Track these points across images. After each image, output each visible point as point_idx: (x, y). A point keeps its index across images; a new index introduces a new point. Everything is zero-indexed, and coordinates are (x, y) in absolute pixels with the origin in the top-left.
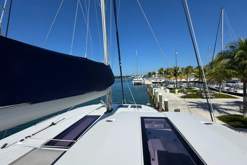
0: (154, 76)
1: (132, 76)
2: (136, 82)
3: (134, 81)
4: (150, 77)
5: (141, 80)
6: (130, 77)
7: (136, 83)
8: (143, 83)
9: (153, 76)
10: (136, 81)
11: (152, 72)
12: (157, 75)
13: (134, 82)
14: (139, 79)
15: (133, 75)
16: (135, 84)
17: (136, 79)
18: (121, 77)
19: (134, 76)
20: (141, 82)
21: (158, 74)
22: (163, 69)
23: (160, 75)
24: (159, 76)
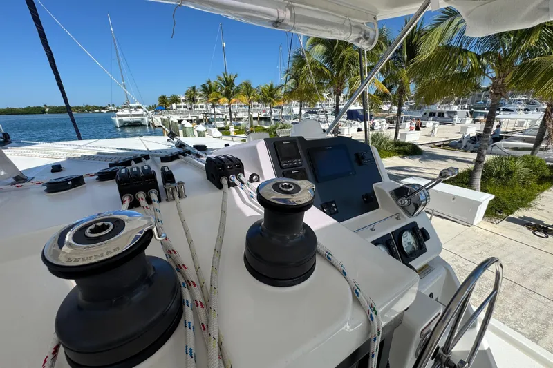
0: (177, 107)
1: (111, 108)
2: (125, 119)
3: (118, 116)
4: (166, 109)
6: (104, 109)
7: (125, 122)
8: (149, 123)
9: (174, 105)
10: (127, 116)
12: (183, 104)
13: (121, 121)
15: (113, 105)
17: (126, 112)
18: (67, 109)
19: (118, 108)
20: (143, 119)
21: (184, 101)
22: (196, 88)
23: (191, 105)
24: (189, 107)
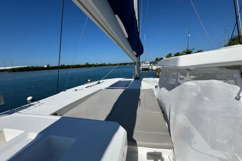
2: (144, 67)
3: (142, 66)
5: (149, 66)
8: (151, 68)
11: (159, 58)
13: (142, 68)
14: (146, 65)
16: (142, 70)
17: (144, 65)
22: (172, 54)
